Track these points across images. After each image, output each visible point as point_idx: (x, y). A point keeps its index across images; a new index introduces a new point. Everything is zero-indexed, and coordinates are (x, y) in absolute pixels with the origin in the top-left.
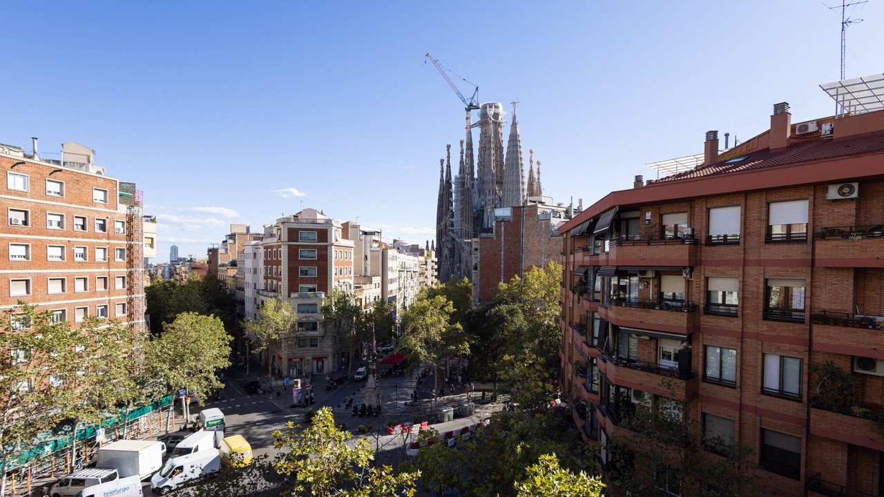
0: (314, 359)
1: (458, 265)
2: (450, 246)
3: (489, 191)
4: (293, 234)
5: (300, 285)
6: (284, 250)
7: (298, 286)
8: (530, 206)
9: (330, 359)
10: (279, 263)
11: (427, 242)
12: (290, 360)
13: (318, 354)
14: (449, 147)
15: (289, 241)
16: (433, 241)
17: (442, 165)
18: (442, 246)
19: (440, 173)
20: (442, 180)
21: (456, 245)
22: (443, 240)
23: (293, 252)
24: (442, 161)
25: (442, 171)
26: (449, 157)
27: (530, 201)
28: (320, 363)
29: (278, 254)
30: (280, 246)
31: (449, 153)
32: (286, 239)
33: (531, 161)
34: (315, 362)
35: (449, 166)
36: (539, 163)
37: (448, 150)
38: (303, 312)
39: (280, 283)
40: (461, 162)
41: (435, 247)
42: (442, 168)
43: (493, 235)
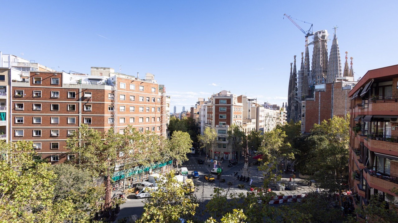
0: (224, 153)
1: (299, 114)
2: (295, 105)
3: (319, 76)
4: (217, 101)
5: (220, 122)
6: (214, 108)
7: (219, 122)
8: (337, 83)
9: (231, 154)
10: (212, 113)
11: (283, 103)
12: (215, 152)
13: (226, 151)
14: (295, 57)
15: (216, 104)
16: (286, 103)
17: (291, 66)
18: (291, 105)
19: (290, 70)
20: (291, 73)
21: (298, 105)
22: (292, 102)
23: (217, 108)
24: (291, 64)
25: (291, 69)
26: (295, 62)
27: (338, 80)
28: (227, 155)
29: (211, 109)
30: (212, 106)
31: (295, 60)
32: (215, 103)
33: (346, 58)
34: (225, 154)
35: (295, 66)
36: (351, 58)
37: (295, 58)
38: (220, 133)
39: (212, 121)
40: (302, 63)
41: (287, 106)
42: (292, 67)
43: (314, 99)
